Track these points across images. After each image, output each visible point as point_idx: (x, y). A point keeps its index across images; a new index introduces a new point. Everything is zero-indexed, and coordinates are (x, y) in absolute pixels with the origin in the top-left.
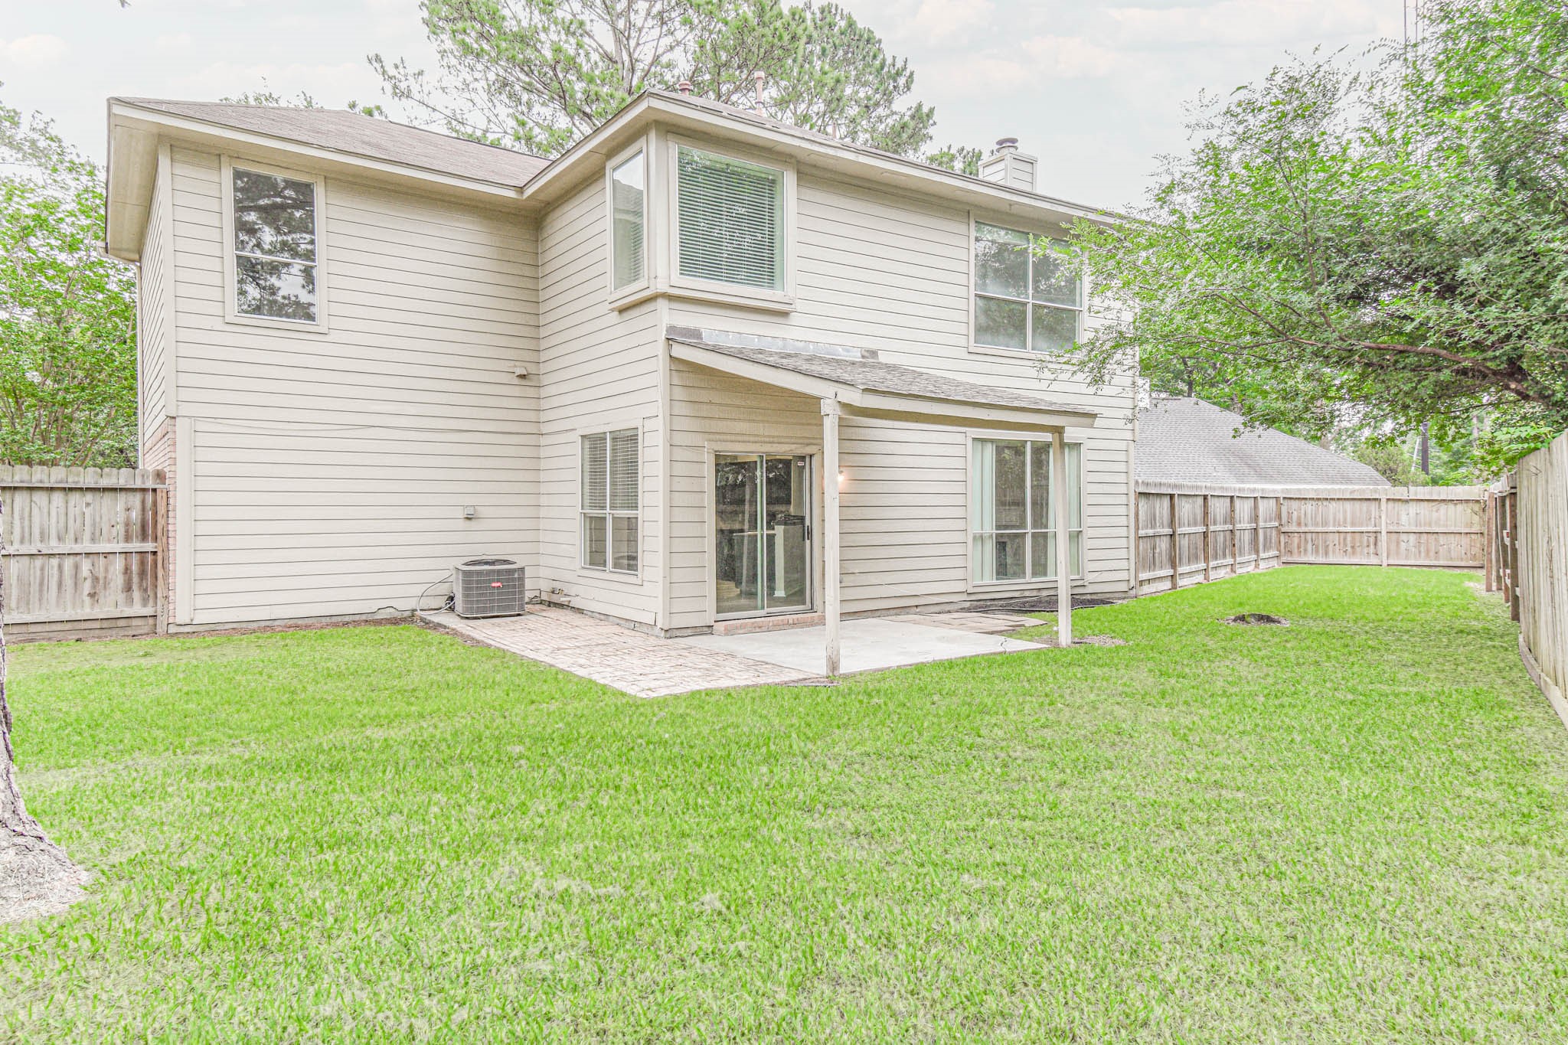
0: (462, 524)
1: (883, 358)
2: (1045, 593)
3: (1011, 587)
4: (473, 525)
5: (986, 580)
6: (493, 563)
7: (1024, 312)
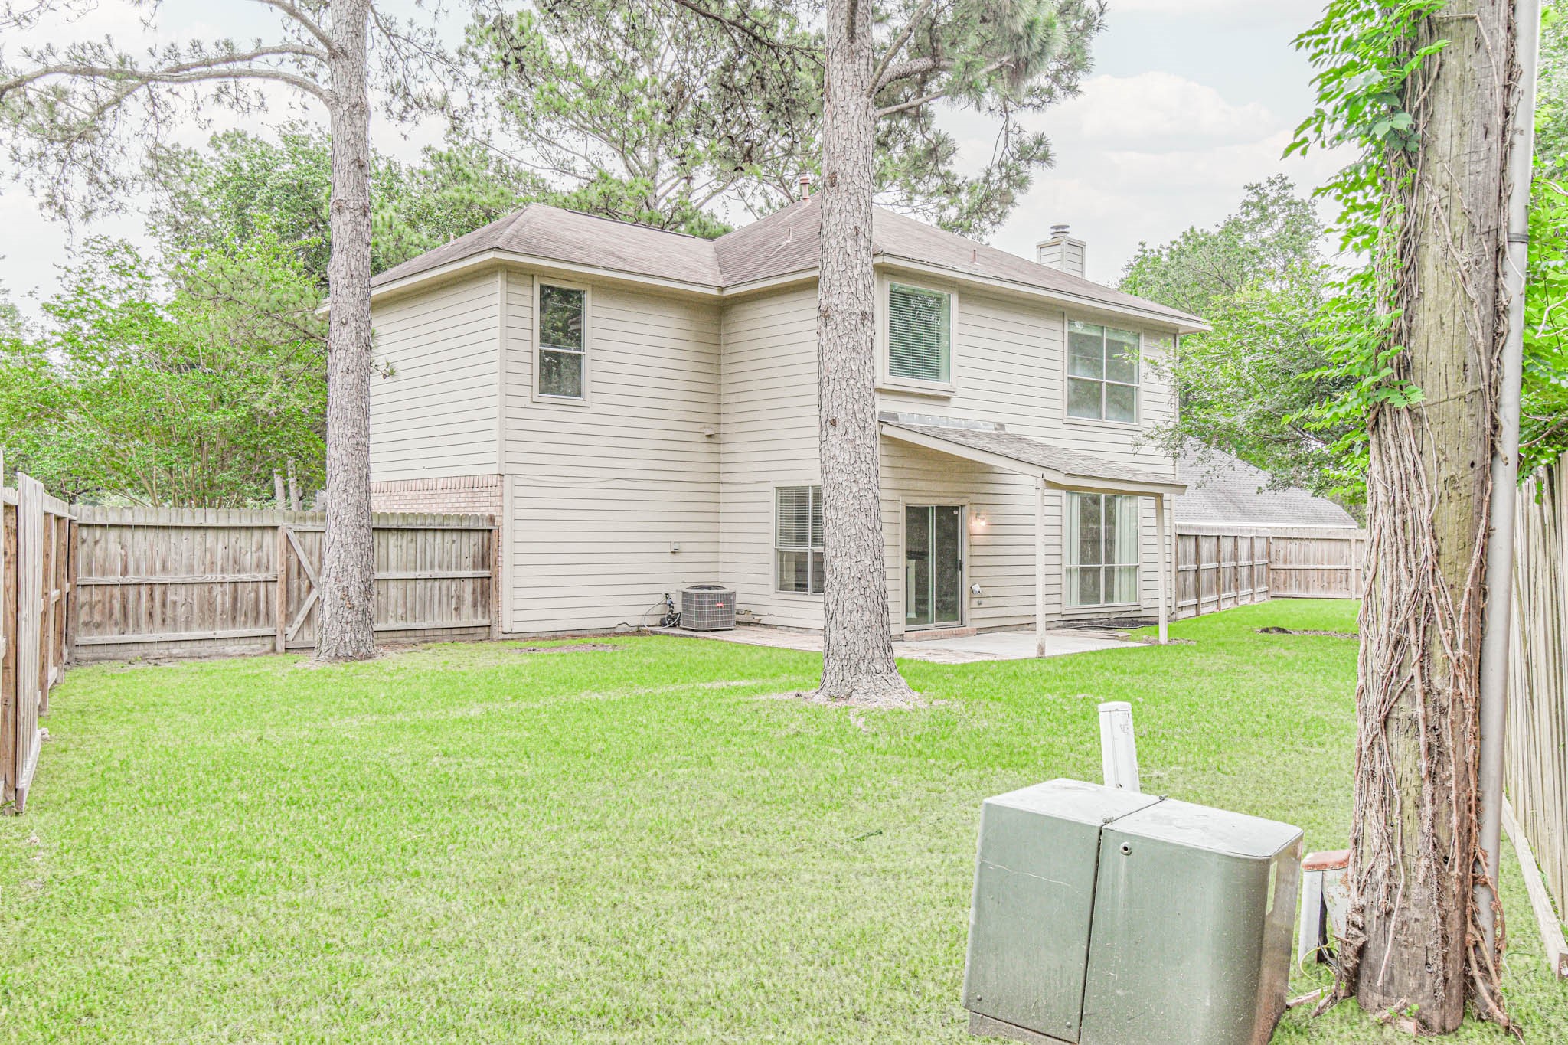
0: (669, 557)
1: (1009, 430)
2: (1113, 616)
3: (1091, 610)
4: (677, 558)
5: (1073, 604)
6: (709, 588)
7: (1100, 390)
